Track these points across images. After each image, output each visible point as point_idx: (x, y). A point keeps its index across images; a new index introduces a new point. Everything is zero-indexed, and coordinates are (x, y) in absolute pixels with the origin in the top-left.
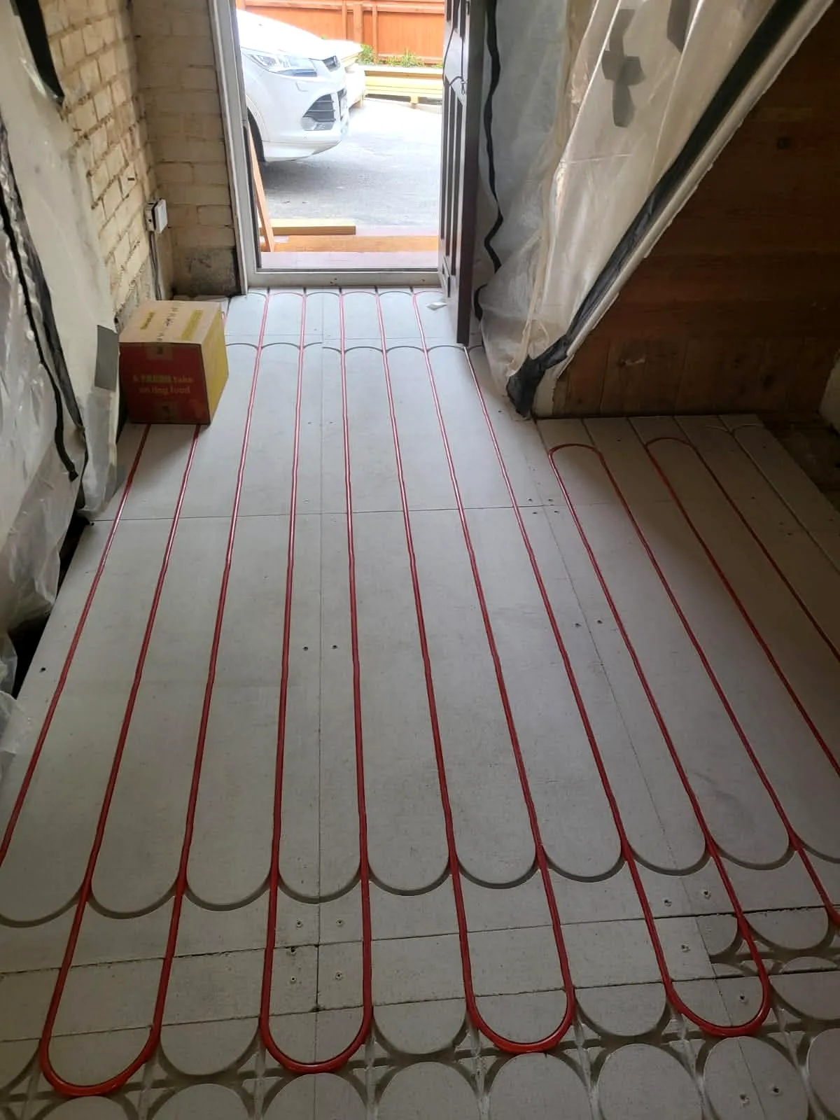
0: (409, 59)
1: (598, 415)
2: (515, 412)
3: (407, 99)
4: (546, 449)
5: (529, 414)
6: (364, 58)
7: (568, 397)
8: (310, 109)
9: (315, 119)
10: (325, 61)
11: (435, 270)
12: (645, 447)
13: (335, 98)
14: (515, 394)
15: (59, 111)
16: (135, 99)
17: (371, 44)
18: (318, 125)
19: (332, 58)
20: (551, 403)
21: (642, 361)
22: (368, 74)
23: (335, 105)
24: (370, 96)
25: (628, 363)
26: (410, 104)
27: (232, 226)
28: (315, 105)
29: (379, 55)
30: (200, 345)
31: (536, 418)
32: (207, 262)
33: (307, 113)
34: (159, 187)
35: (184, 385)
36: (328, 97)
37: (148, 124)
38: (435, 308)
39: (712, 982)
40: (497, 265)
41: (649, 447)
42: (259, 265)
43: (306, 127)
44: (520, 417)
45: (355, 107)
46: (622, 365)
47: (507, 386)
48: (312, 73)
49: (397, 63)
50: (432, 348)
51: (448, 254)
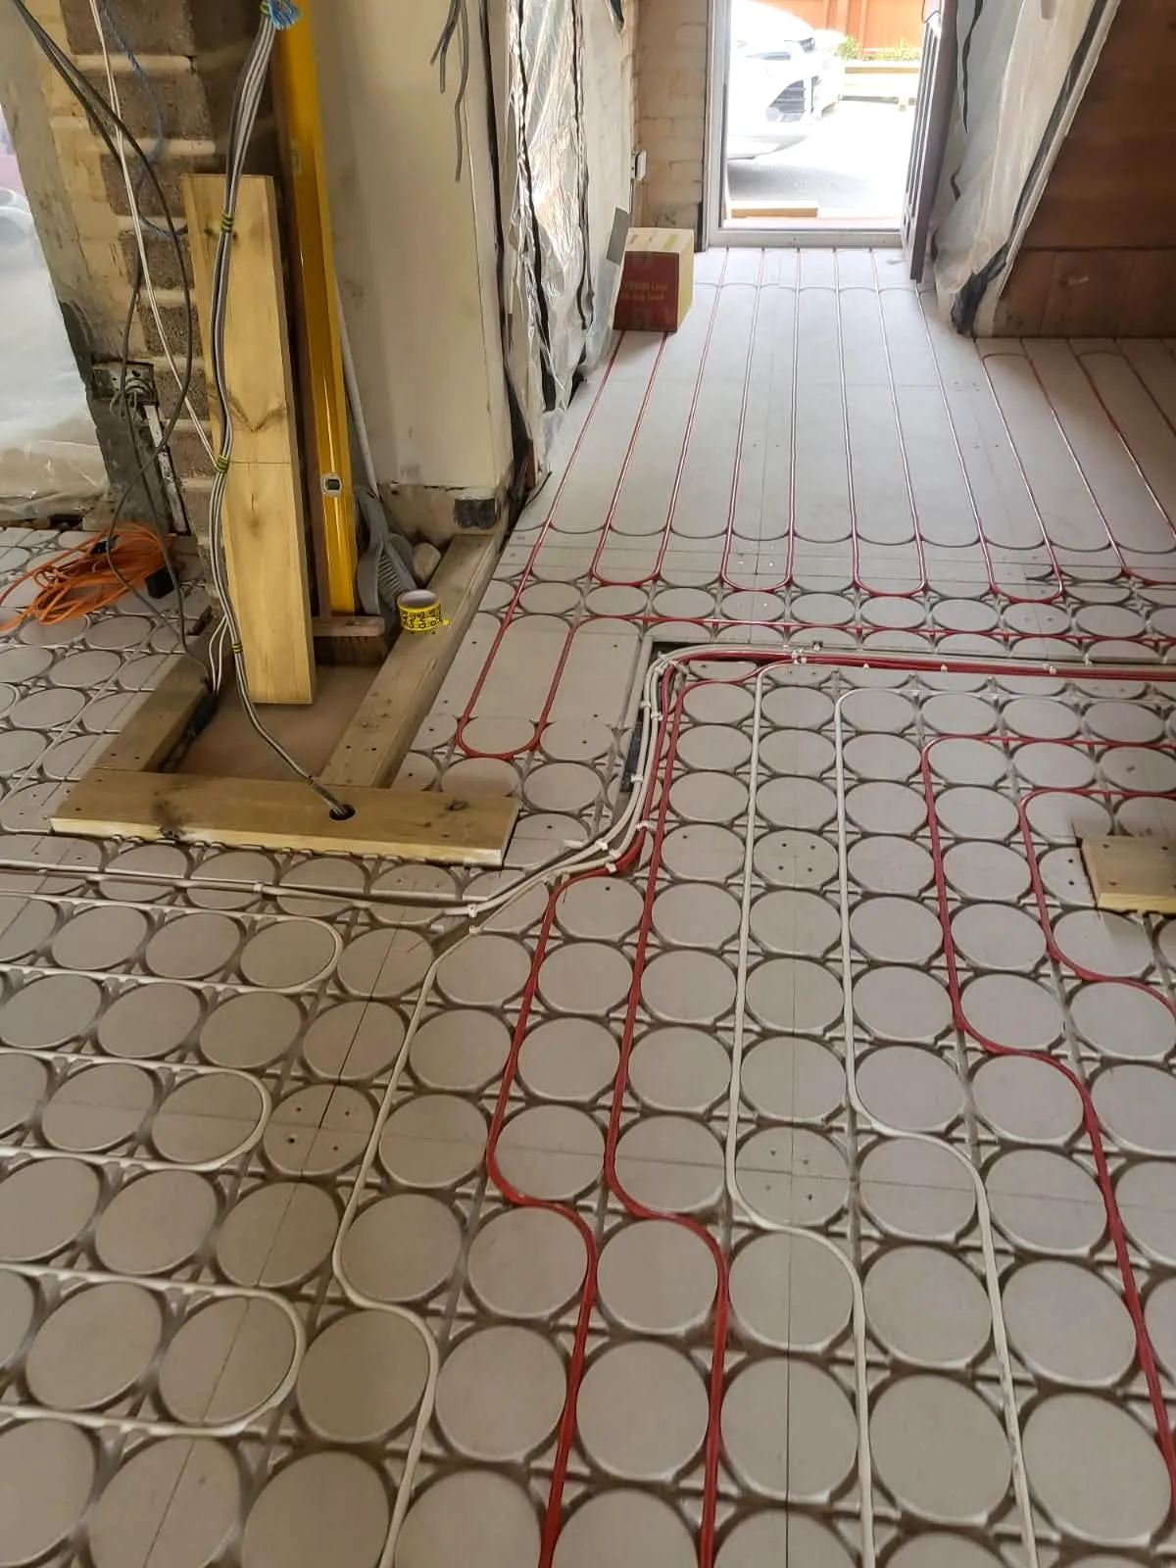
0: (903, 52)
1: (1038, 336)
2: (957, 335)
3: (894, 100)
4: (980, 355)
5: (969, 333)
6: (845, 51)
7: (1010, 318)
8: (779, 97)
9: (782, 109)
10: (803, 43)
11: (897, 230)
12: (1078, 359)
13: (808, 85)
14: (958, 315)
15: (619, 31)
16: (634, 56)
17: (857, 36)
18: (785, 117)
19: (810, 39)
20: (991, 323)
21: (1086, 279)
22: (849, 71)
23: (807, 94)
24: (846, 98)
25: (1072, 281)
26: (897, 106)
27: (702, 183)
28: (785, 94)
29: (865, 50)
30: (678, 255)
31: (974, 337)
32: (674, 219)
33: (775, 102)
34: (639, 142)
35: (659, 293)
36: (800, 84)
37: (639, 81)
38: (892, 263)
39: (1024, 587)
40: (958, 195)
41: (1081, 358)
42: (720, 225)
43: (771, 118)
44: (960, 336)
45: (826, 110)
46: (1064, 283)
47: (952, 309)
48: (786, 57)
49: (887, 58)
50: (886, 289)
51: (910, 202)
